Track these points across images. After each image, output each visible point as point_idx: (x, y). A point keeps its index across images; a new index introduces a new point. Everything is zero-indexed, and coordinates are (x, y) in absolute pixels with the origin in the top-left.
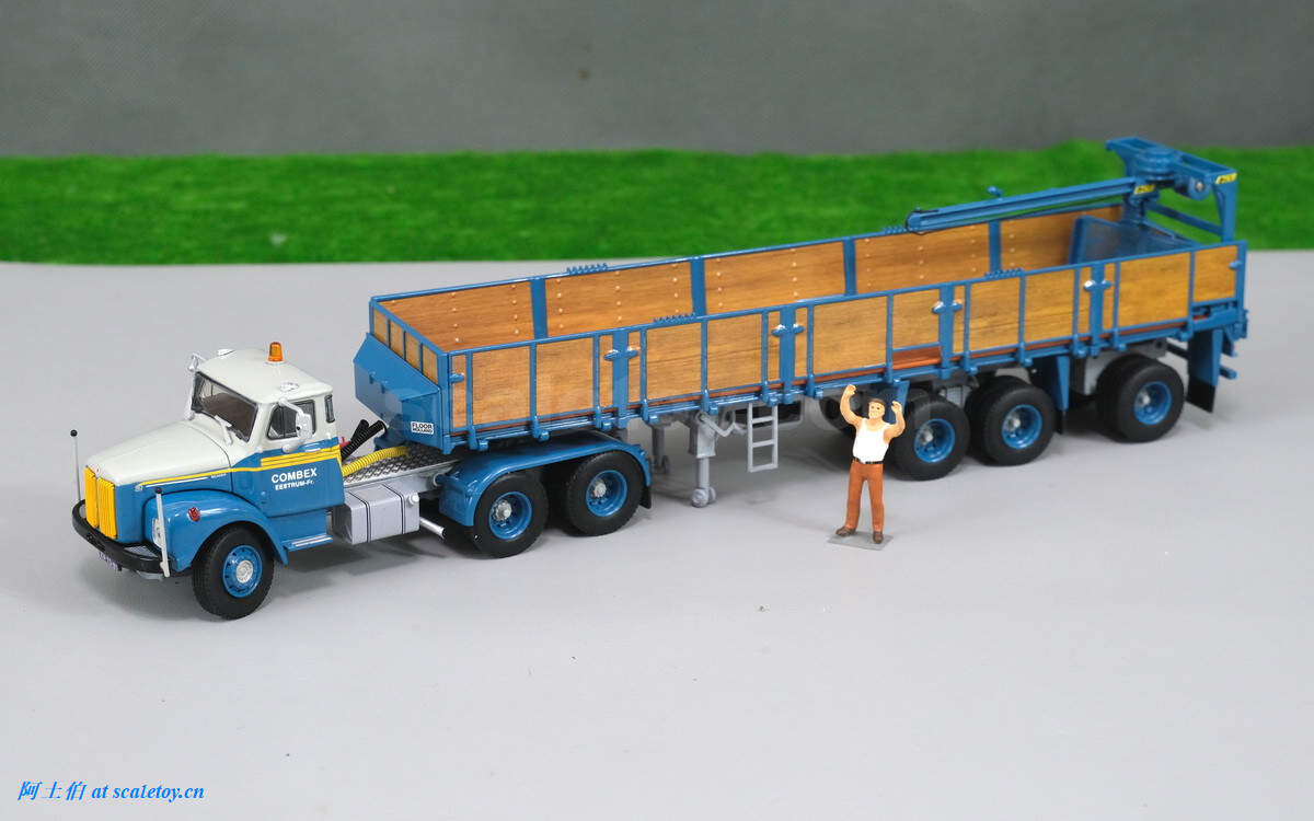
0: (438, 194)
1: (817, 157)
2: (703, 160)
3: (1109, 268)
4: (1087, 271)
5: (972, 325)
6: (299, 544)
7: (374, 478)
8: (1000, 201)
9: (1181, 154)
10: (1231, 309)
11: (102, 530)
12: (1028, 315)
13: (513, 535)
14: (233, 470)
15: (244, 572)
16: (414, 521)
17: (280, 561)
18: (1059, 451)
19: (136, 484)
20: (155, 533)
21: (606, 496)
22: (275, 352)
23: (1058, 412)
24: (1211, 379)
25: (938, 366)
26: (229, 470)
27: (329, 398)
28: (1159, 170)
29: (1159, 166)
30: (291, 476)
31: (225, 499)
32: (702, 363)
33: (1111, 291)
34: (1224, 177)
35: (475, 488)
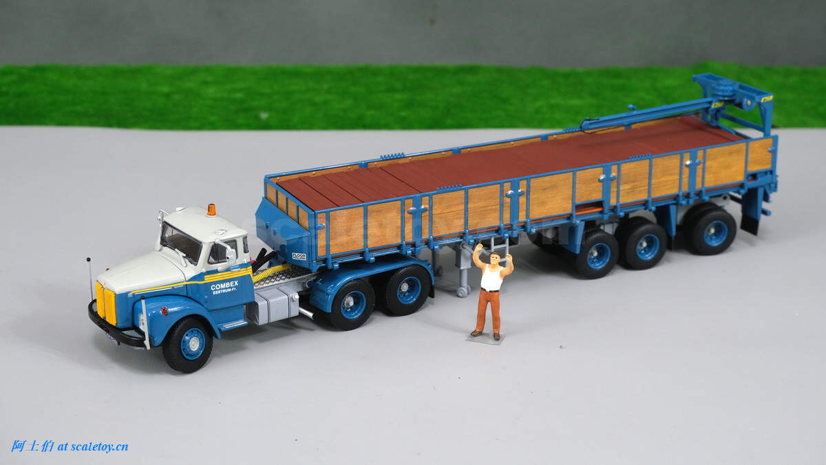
0: (352, 89)
1: (564, 69)
2: (500, 70)
3: (700, 153)
4: (687, 155)
5: (621, 188)
6: (228, 326)
7: (271, 284)
8: (635, 112)
9: (739, 83)
10: (769, 175)
11: (108, 320)
12: (654, 181)
13: (356, 315)
14: (188, 283)
15: (194, 344)
16: (296, 310)
17: (217, 337)
18: (669, 261)
19: (129, 292)
20: (141, 322)
21: (408, 291)
22: (211, 210)
23: (669, 237)
24: (757, 216)
25: (601, 212)
26: (185, 283)
27: (245, 238)
28: (726, 94)
29: (727, 91)
30: (222, 286)
31: (182, 300)
32: (465, 214)
33: (701, 166)
34: (766, 98)
35: (332, 290)
